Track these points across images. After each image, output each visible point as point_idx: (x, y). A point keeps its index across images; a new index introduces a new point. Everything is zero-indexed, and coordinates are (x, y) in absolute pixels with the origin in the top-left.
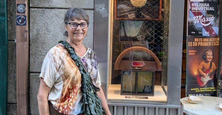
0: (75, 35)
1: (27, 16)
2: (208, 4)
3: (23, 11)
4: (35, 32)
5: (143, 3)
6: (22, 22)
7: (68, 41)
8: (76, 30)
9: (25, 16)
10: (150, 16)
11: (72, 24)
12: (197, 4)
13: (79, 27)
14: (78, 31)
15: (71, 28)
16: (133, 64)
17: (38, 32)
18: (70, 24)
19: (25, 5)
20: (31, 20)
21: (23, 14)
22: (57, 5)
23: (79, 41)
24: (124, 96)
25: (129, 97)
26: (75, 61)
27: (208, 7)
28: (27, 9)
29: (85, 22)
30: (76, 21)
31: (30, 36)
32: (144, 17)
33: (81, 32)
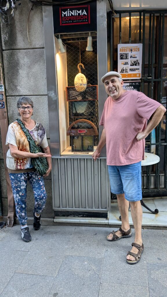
0: (24, 114)
1: (5, 102)
2: (132, 87)
3: (2, 99)
4: (11, 112)
5: (84, 88)
6: (2, 106)
7: (21, 118)
8: (24, 111)
9: (3, 102)
10: (92, 98)
11: (22, 108)
12: (125, 87)
13: (26, 109)
14: (26, 112)
15: (21, 110)
16: (79, 132)
17: (13, 113)
18: (20, 107)
19: (3, 95)
20: (8, 105)
21: (2, 101)
22: (24, 94)
23: (28, 118)
24: (73, 153)
25: (77, 153)
26: (24, 132)
27: (132, 89)
28: (4, 97)
29: (30, 106)
30: (24, 105)
31: (9, 115)
32: (87, 99)
33: (28, 112)
